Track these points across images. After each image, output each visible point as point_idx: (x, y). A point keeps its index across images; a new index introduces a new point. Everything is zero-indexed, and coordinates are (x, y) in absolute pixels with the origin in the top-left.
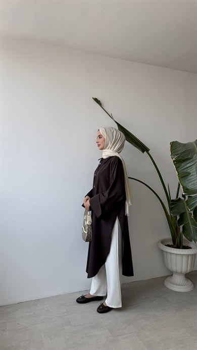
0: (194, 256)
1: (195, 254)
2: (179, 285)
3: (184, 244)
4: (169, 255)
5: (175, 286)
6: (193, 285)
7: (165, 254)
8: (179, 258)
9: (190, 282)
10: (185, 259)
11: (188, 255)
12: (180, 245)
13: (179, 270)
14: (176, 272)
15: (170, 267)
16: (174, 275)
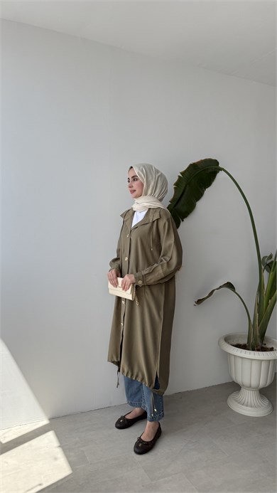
0: (275, 361)
2: (251, 407)
5: (245, 407)
6: (271, 406)
7: (232, 358)
8: (255, 366)
9: (266, 402)
11: (269, 361)
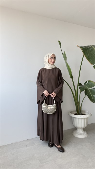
0: (87, 118)
1: (88, 118)
2: (81, 135)
3: (82, 113)
4: (75, 119)
7: (73, 118)
8: (80, 120)
9: (86, 133)
10: (83, 120)
11: (85, 118)
12: (80, 113)
13: (80, 126)
14: (79, 128)
15: (76, 125)
16: (77, 129)
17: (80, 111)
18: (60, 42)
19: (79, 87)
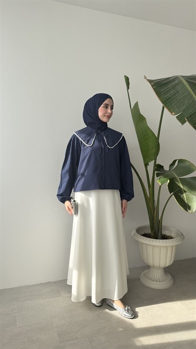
5: (152, 282)
8: (156, 250)
11: (167, 247)
13: (157, 264)
14: (154, 267)
16: (150, 269)
17: (158, 229)
18: (127, 79)
19: (156, 172)
